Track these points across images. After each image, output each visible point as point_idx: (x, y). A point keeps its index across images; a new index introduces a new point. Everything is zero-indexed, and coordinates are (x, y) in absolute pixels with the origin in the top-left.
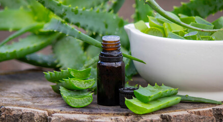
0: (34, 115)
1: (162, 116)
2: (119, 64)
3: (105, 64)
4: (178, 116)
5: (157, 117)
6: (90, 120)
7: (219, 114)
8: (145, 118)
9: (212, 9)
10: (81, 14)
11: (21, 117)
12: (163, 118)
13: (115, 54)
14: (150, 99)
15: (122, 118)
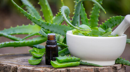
0: (11, 67)
1: (67, 69)
2: (55, 46)
3: (48, 46)
4: (74, 69)
5: (64, 69)
6: (33, 69)
7: (97, 71)
8: (58, 69)
9: (112, 25)
10: (50, 25)
11: (6, 68)
12: (68, 70)
13: (53, 41)
14: (61, 61)
15: (49, 69)
